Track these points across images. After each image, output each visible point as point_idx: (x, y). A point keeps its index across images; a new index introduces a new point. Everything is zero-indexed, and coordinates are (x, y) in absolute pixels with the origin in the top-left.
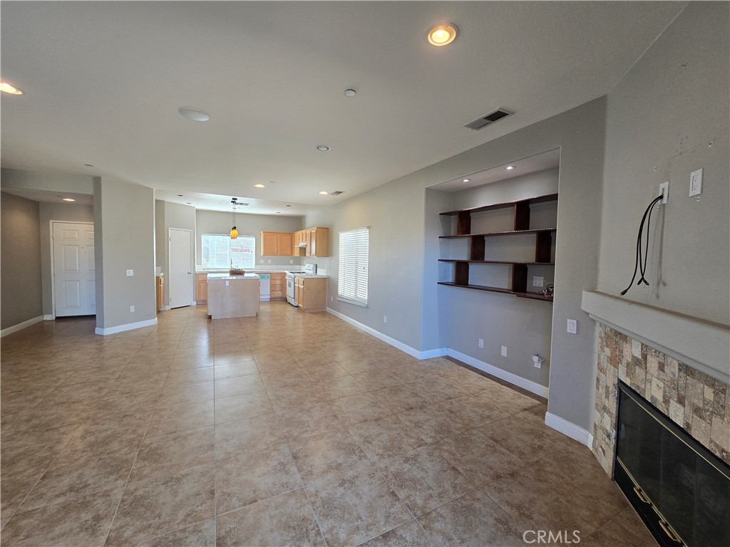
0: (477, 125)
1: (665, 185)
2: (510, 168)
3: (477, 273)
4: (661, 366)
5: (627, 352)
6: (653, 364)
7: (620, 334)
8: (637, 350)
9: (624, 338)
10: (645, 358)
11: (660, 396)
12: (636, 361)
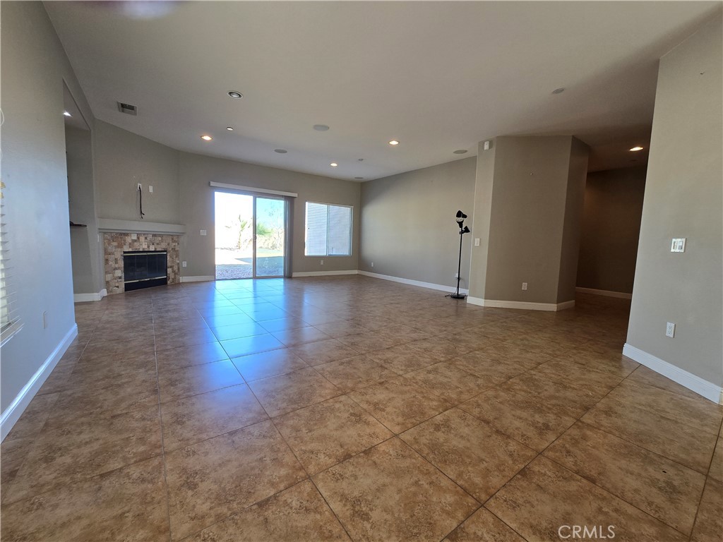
1: (140, 185)
4: (146, 238)
5: (129, 239)
6: (142, 239)
7: (124, 234)
8: (134, 237)
9: (127, 235)
10: (138, 238)
11: (146, 247)
12: (135, 241)
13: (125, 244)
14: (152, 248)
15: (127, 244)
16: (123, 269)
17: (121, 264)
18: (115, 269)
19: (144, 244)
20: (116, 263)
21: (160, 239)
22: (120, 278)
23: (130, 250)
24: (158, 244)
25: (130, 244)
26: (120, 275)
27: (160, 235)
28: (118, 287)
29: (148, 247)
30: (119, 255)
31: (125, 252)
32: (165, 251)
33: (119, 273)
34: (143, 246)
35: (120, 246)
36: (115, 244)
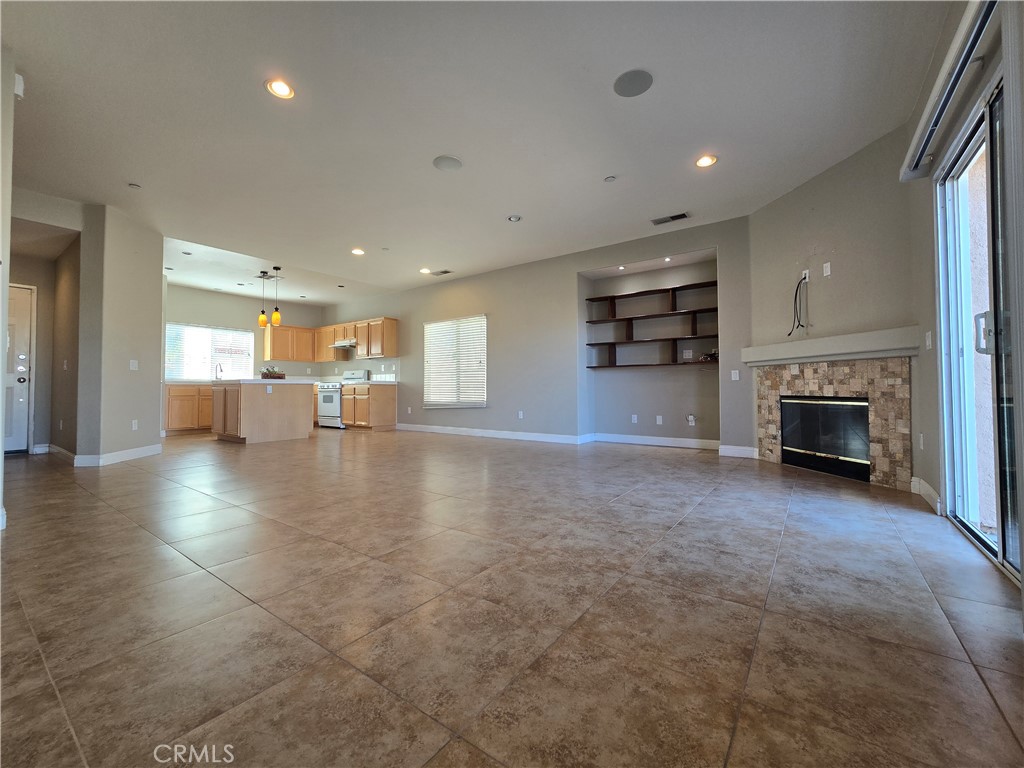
0: (658, 222)
1: (807, 272)
2: (668, 260)
3: (623, 354)
4: (815, 371)
5: (787, 375)
6: (809, 372)
7: (779, 366)
8: (795, 370)
9: (783, 367)
10: (802, 372)
11: (816, 388)
12: (795, 377)
13: (781, 384)
14: (829, 391)
15: (785, 383)
16: (779, 424)
17: (777, 415)
18: (769, 422)
19: (811, 384)
20: (770, 413)
21: (847, 370)
22: (775, 438)
23: (789, 393)
24: (841, 382)
25: (788, 382)
26: (774, 433)
27: (846, 363)
28: (771, 451)
29: (821, 388)
30: (773, 400)
31: (783, 397)
32: (866, 399)
33: (774, 430)
34: (811, 386)
35: (775, 387)
36: (768, 383)
